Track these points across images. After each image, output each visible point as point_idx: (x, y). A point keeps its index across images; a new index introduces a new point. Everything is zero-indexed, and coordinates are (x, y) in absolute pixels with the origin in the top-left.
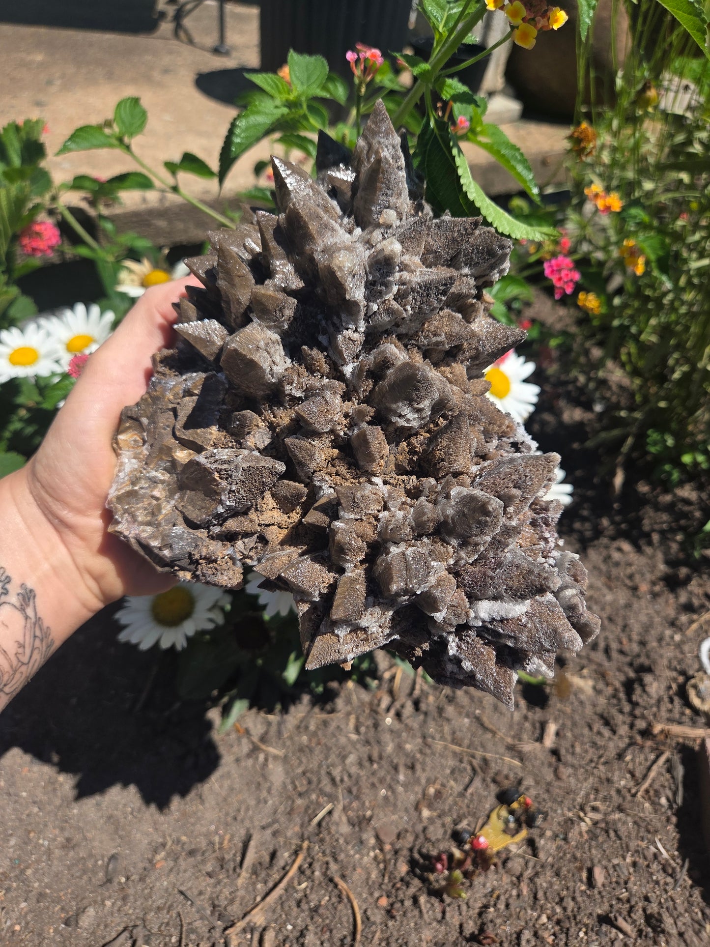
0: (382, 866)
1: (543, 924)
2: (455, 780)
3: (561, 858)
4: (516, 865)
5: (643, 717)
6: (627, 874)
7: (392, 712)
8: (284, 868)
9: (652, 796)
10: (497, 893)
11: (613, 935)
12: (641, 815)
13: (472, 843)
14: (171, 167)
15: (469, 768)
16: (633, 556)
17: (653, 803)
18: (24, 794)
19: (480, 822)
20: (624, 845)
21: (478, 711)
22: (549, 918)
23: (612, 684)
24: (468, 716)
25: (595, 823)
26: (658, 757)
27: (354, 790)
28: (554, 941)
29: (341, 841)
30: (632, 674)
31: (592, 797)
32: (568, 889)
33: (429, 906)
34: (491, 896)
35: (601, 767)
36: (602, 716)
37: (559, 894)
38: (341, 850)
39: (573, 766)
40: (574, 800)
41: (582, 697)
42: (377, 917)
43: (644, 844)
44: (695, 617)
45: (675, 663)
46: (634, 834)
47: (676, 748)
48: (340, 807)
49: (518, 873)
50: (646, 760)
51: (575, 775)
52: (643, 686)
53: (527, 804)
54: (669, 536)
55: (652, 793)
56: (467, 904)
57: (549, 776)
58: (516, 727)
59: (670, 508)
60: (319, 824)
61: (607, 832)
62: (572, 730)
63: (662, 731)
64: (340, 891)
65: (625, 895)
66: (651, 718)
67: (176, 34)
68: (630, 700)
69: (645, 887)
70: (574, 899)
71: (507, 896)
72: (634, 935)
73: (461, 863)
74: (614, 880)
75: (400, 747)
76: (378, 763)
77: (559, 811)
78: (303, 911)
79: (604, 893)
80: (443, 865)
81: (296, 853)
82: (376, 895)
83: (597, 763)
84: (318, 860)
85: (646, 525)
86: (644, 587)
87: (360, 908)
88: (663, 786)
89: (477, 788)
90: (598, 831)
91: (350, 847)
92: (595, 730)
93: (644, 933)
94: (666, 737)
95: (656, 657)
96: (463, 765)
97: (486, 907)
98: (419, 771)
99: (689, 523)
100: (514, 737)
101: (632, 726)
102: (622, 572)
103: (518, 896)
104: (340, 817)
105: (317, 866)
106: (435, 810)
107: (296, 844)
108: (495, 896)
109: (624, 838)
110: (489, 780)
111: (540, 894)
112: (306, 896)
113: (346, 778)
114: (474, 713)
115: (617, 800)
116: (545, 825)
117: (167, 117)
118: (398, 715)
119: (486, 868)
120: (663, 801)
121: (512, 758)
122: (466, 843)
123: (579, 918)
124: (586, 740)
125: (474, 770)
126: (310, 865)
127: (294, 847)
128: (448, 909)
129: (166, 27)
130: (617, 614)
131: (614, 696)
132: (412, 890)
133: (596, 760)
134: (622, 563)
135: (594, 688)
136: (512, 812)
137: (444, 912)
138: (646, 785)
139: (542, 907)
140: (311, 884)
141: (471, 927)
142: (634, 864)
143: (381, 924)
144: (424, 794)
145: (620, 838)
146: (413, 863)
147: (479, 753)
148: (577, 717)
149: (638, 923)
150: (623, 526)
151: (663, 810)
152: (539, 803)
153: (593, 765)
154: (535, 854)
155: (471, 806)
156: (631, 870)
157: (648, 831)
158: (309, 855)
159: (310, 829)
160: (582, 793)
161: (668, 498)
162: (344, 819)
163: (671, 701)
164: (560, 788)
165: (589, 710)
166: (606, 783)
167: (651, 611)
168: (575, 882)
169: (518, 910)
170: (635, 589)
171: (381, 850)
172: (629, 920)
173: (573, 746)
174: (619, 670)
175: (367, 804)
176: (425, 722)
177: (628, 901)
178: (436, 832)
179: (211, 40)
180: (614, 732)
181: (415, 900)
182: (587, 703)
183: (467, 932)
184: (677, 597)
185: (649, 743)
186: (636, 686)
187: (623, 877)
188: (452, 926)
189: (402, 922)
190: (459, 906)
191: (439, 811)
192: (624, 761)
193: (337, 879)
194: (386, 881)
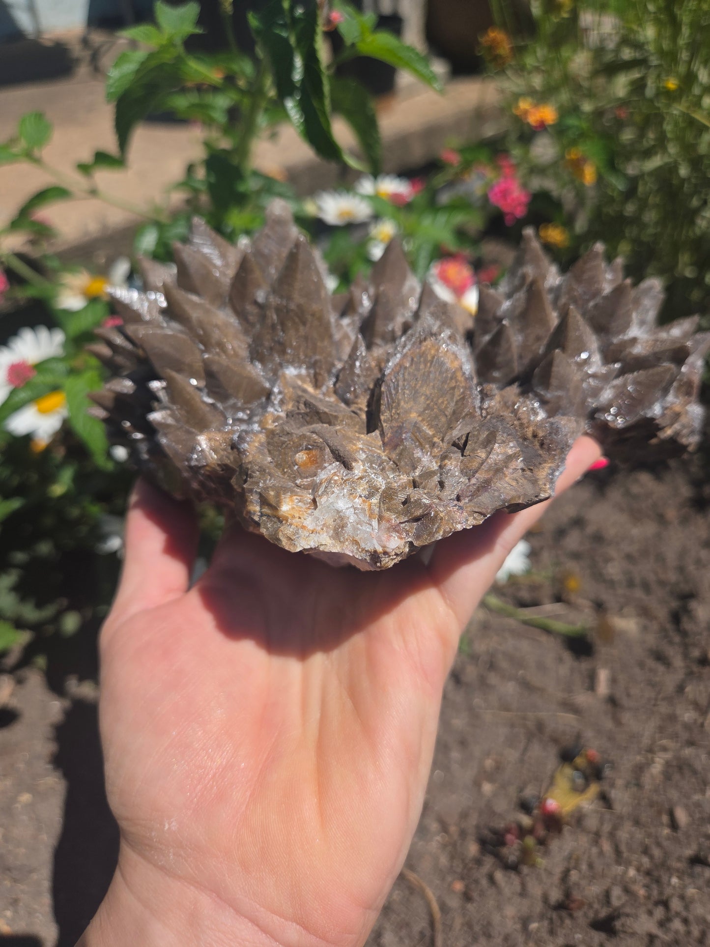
0: (450, 849)
1: (632, 878)
2: (511, 747)
3: (637, 805)
4: (592, 823)
5: (696, 644)
10: (576, 855)
11: (708, 874)
13: (540, 808)
14: (84, 168)
15: (523, 731)
19: (545, 785)
20: (702, 780)
21: (521, 672)
22: (637, 870)
23: (657, 618)
24: (511, 679)
25: (668, 762)
28: (646, 892)
30: (676, 604)
31: (658, 736)
32: (650, 835)
33: (505, 880)
34: (571, 859)
35: (661, 704)
36: (652, 652)
37: (642, 843)
39: (631, 709)
40: (640, 743)
41: (628, 637)
42: (454, 903)
49: (595, 830)
51: (636, 717)
52: (689, 614)
53: (590, 757)
56: (546, 870)
57: (609, 724)
58: (564, 681)
61: (680, 769)
66: (704, 644)
67: (94, 75)
68: (678, 631)
70: (658, 845)
71: (588, 855)
73: (531, 831)
74: (695, 817)
77: (625, 758)
80: (513, 836)
82: (449, 879)
83: (656, 701)
86: (671, 513)
87: (434, 895)
90: (672, 770)
92: (647, 667)
96: (516, 730)
97: (567, 870)
98: (471, 746)
100: (564, 691)
101: (686, 656)
103: (600, 853)
106: (498, 782)
108: (574, 857)
109: (699, 772)
110: (546, 740)
111: (623, 848)
114: (517, 675)
115: (685, 736)
116: (614, 775)
119: (559, 830)
121: (566, 712)
122: (534, 809)
123: (667, 864)
124: (640, 679)
128: (527, 880)
131: (662, 630)
132: (486, 868)
134: (642, 495)
135: (639, 626)
136: (577, 769)
137: (523, 884)
139: (627, 860)
141: (555, 896)
143: (459, 908)
144: (481, 769)
145: (695, 773)
146: (483, 842)
147: (531, 714)
148: (626, 658)
154: (609, 807)
155: (532, 770)
160: (647, 734)
164: (622, 733)
165: (637, 649)
166: (669, 719)
168: (656, 827)
169: (602, 867)
170: (661, 517)
171: (447, 832)
174: (661, 602)
176: (467, 693)
178: (502, 805)
180: (668, 665)
181: (491, 878)
182: (634, 642)
183: (553, 901)
186: (683, 615)
188: (535, 897)
189: (481, 902)
190: (538, 875)
191: (501, 783)
192: (684, 694)
194: (457, 863)
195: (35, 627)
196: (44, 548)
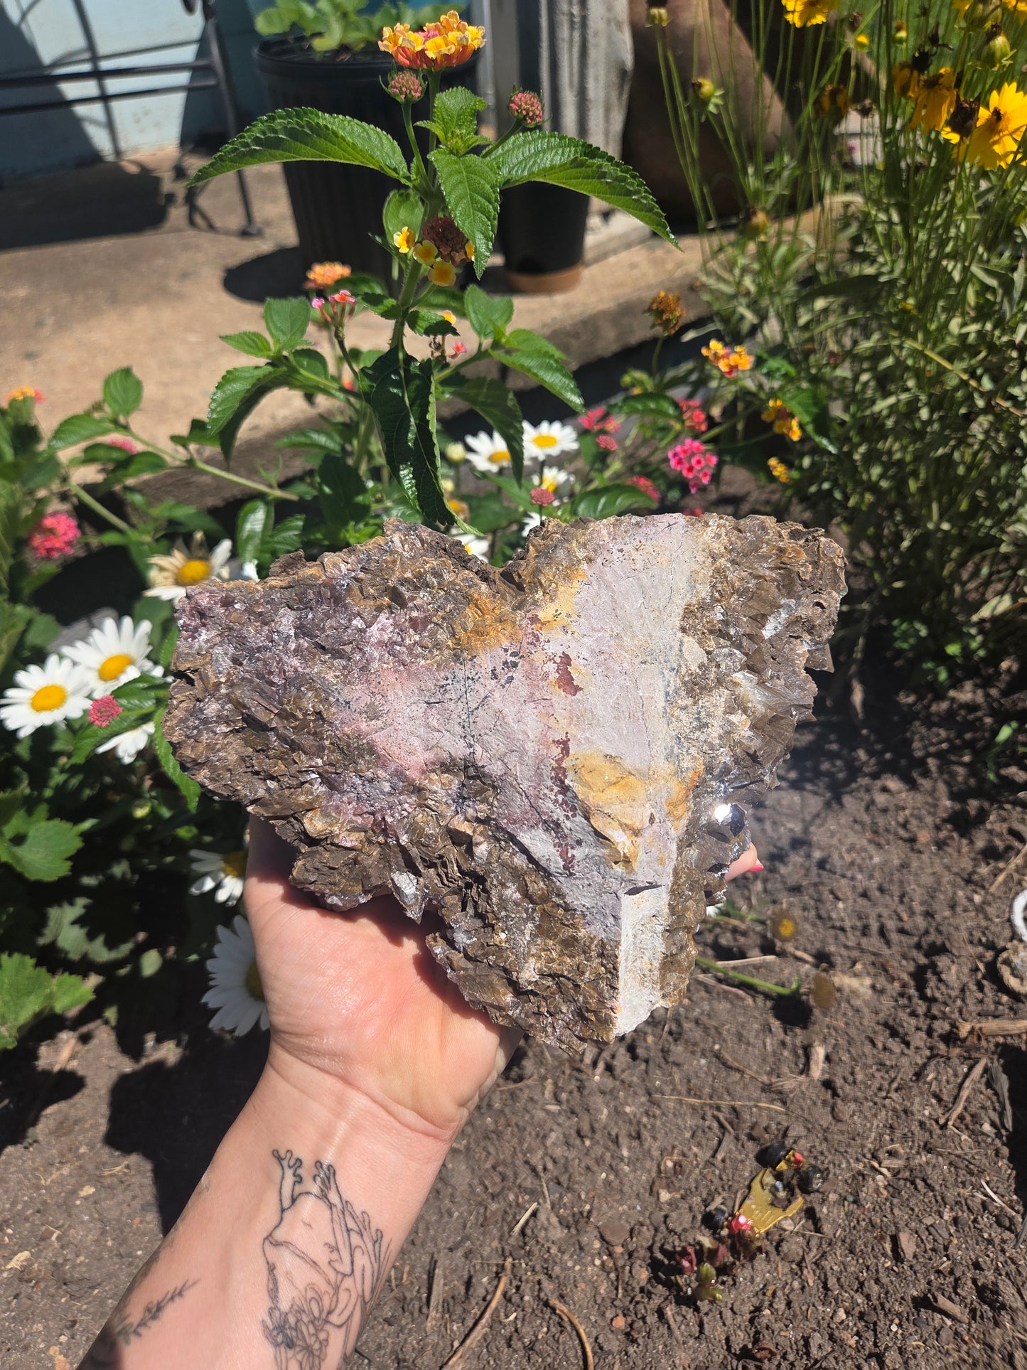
0: (613, 1275)
1: (842, 1322)
2: (699, 1145)
3: (854, 1228)
4: (793, 1247)
5: (945, 1017)
6: (946, 1235)
7: (601, 1066)
8: (484, 1299)
9: (970, 1122)
10: (771, 1288)
11: (937, 1323)
12: (959, 1152)
13: (729, 1227)
14: (181, 440)
15: (715, 1125)
16: (905, 797)
17: (973, 1133)
18: (139, 1253)
19: (739, 1197)
20: (939, 1198)
21: (717, 1047)
22: (847, 1313)
23: (899, 979)
24: (703, 1055)
25: (896, 1173)
26: (971, 1069)
27: (564, 1179)
28: (857, 1342)
29: (554, 1250)
30: (923, 960)
31: (887, 1138)
32: (868, 1268)
33: (679, 1318)
34: (764, 1294)
35: (894, 1095)
36: (886, 1025)
37: (857, 1279)
38: (555, 1263)
39: (856, 1100)
40: (863, 1146)
41: (857, 1003)
42: (613, 1344)
43: (966, 1192)
44: (1001, 865)
45: (977, 934)
46: (951, 1180)
47: (993, 1053)
48: (548, 1205)
49: (798, 1259)
50: (956, 1075)
51: (861, 1112)
52: (937, 974)
53: (798, 1162)
54: (953, 758)
55: (968, 1118)
56: (732, 1309)
57: (826, 1120)
58: (771, 1060)
59: (948, 719)
60: (523, 1232)
61: (913, 1183)
62: (849, 1052)
63: (972, 1032)
64: (560, 1317)
65: (946, 1265)
66: (956, 1015)
67: (192, 222)
68: (923, 997)
69: (974, 1250)
70: (877, 1281)
71: (787, 1291)
72: (965, 1318)
73: (713, 1254)
74: (929, 1247)
75: (617, 1112)
76: (592, 1139)
77: (844, 1166)
78: (515, 1351)
79: (917, 1267)
80: (691, 1262)
81: (498, 1276)
82: (609, 1315)
83: (888, 1092)
84: (527, 1281)
85: (918, 749)
86: (924, 836)
87: (589, 1336)
88: (983, 1108)
89: (730, 1151)
90: (902, 1182)
91: (566, 1257)
92: (880, 1045)
93: (978, 1313)
94: (979, 1038)
95: (952, 930)
96: (707, 1123)
97: (758, 1309)
98: (648, 1140)
99: (978, 735)
100: (769, 1074)
101: (930, 1032)
102: (892, 821)
103: (803, 1288)
104: (548, 1219)
105: (526, 1288)
106: (678, 1190)
107: (497, 1265)
108: (769, 1293)
109: (937, 1187)
110: (744, 1138)
111: (832, 1282)
112: (516, 1330)
113: (550, 1165)
114: (712, 1050)
115: (921, 1137)
116: (826, 1186)
117: (193, 338)
118: (609, 1068)
119: (751, 1258)
120: (987, 1127)
121: (772, 1101)
122: (722, 1228)
123: (887, 1306)
124: (870, 1061)
125: (721, 1126)
126: (518, 1288)
127: (494, 1269)
128: (705, 1319)
129: (177, 214)
130: (891, 881)
131: (902, 995)
132: (656, 1302)
133: (886, 1085)
134: (892, 808)
135: (873, 987)
136: (779, 1176)
137: (701, 1325)
138: (959, 1109)
139: (836, 1299)
140: (521, 1314)
141: (741, 1339)
142: (956, 1221)
143: (620, 1352)
144: (659, 1171)
145: (932, 1189)
146: (654, 1265)
147: (725, 1103)
148: (853, 1032)
149: (968, 1301)
150: (888, 756)
151: (989, 1140)
152: (816, 1158)
153: (884, 1094)
154: (818, 1230)
155: (725, 1178)
156: (952, 1230)
157: (971, 1173)
158: (515, 1276)
159: (512, 1241)
160: (873, 1135)
161: (944, 705)
162: (554, 1220)
163: (981, 988)
164: (842, 1132)
165: (868, 1020)
166: (903, 1116)
167: (938, 869)
168: (876, 1257)
169: (804, 1308)
170: (912, 840)
171: (610, 1255)
172: (957, 1299)
173: (852, 1073)
174: (904, 957)
175: (583, 1197)
176: (647, 1072)
177: (951, 1272)
178: (682, 1219)
179: (235, 221)
180: (907, 1044)
181: (660, 1313)
182: (866, 1011)
183: (736, 1348)
184: (971, 842)
185: (956, 1051)
186: (929, 975)
187: (941, 1240)
188: (716, 1343)
189: (646, 1346)
190: (721, 1313)
191: (682, 1192)
192: (925, 1082)
193: (554, 1301)
194: (620, 1295)
195: (105, 969)
196: (119, 869)
